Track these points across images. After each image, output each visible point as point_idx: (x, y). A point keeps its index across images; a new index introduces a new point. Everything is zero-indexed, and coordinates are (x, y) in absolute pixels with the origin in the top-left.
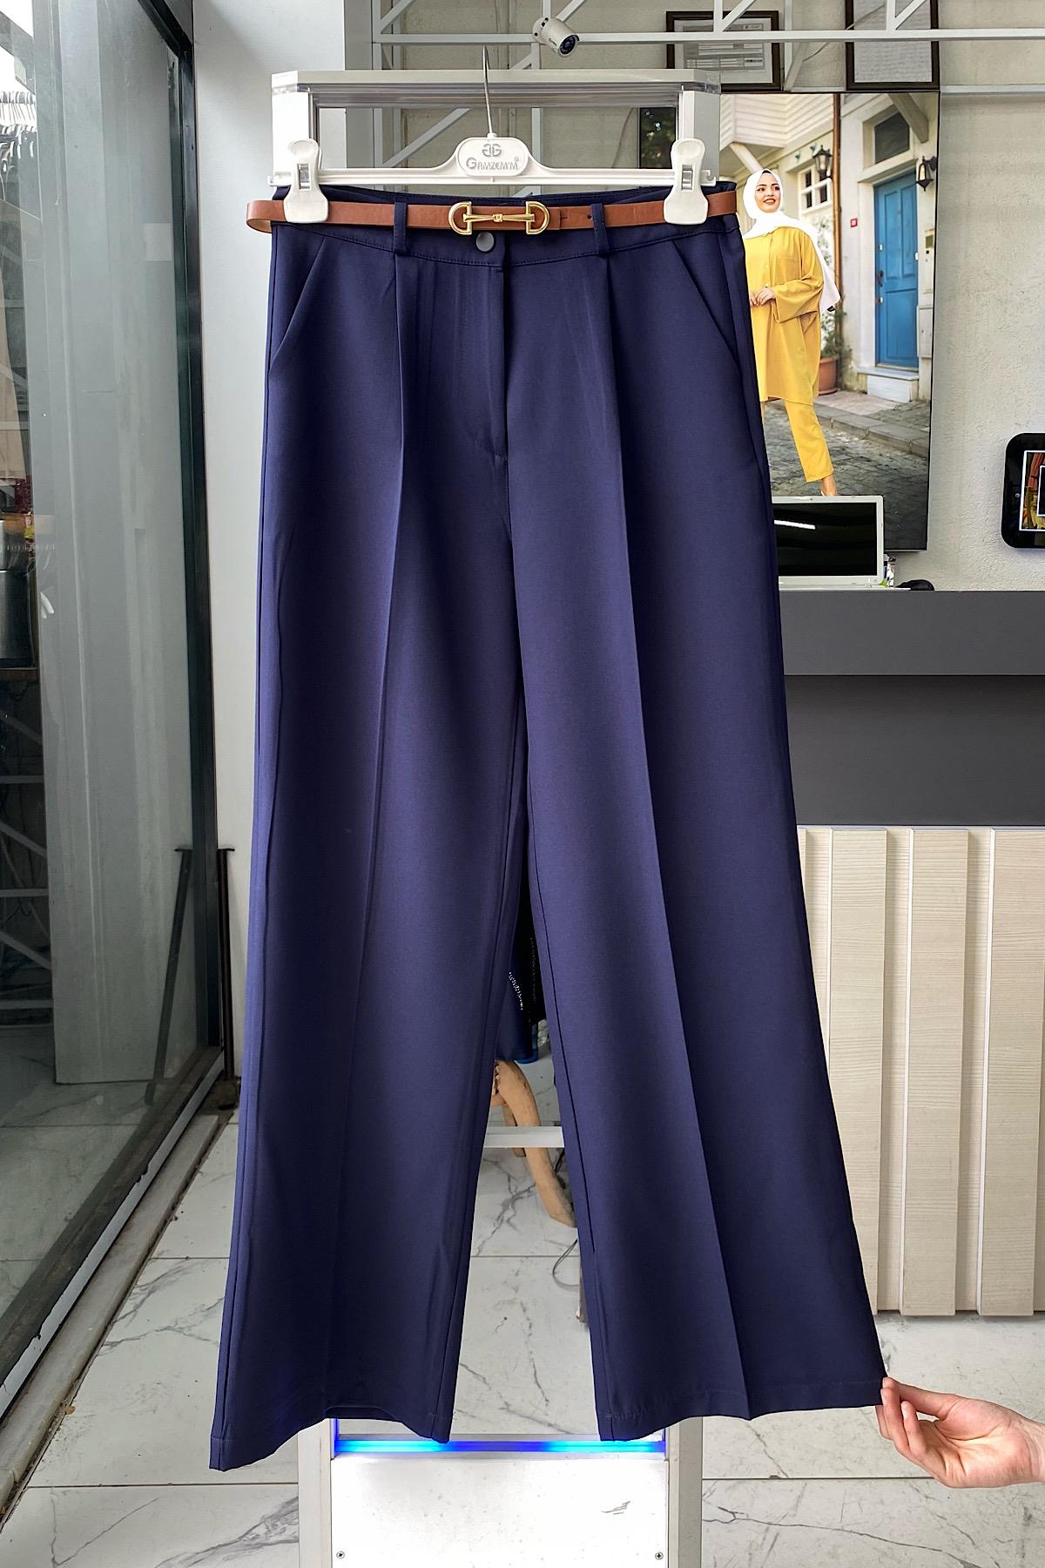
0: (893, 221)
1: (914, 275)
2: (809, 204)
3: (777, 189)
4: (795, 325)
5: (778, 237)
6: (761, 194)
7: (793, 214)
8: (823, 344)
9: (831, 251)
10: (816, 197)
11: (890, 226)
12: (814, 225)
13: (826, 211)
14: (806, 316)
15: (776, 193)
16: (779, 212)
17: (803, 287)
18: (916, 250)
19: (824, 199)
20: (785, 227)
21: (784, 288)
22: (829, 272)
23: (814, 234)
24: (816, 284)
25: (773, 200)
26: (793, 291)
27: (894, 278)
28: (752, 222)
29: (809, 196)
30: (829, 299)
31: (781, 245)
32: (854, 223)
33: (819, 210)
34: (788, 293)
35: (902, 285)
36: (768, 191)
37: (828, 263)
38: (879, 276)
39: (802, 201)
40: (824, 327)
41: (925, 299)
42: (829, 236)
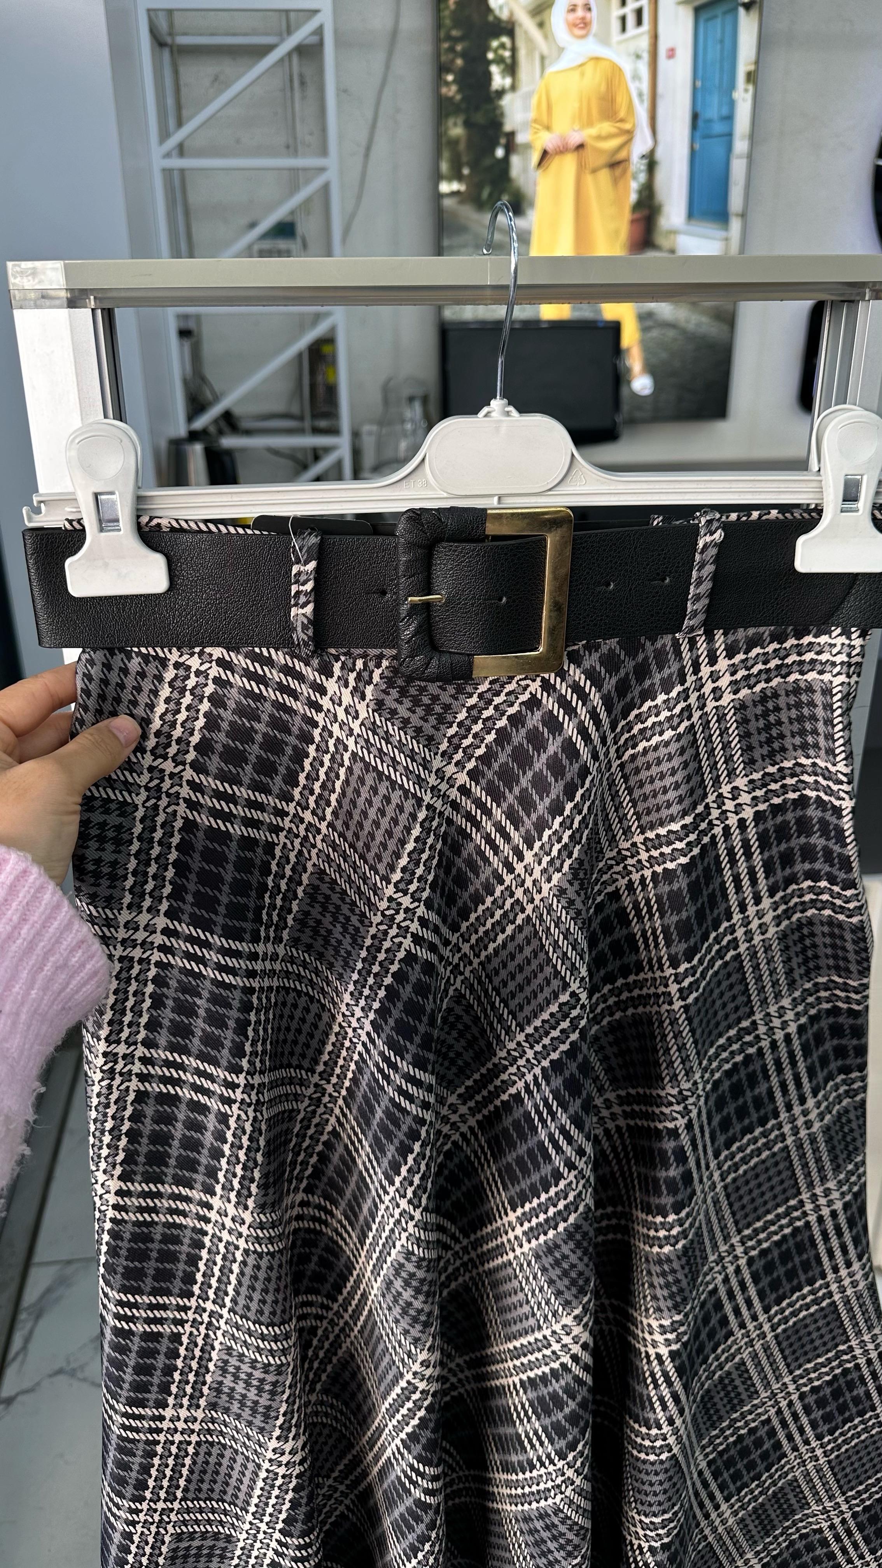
0: (713, 53)
1: (729, 118)
2: (624, 29)
3: (590, 9)
4: (604, 175)
5: (589, 69)
6: (571, 16)
7: (605, 40)
8: (633, 197)
9: (645, 86)
10: (631, 20)
11: (710, 56)
12: (629, 55)
13: (639, 38)
14: (616, 165)
15: (588, 15)
16: (591, 38)
17: (613, 130)
18: (732, 86)
19: (639, 22)
20: (597, 59)
21: (593, 131)
22: (642, 112)
23: (627, 66)
24: (627, 126)
25: (585, 24)
26: (604, 133)
27: (709, 121)
28: (561, 50)
29: (623, 19)
30: (641, 145)
31: (592, 79)
32: (671, 54)
33: (634, 37)
34: (599, 138)
35: (718, 128)
36: (580, 13)
37: (642, 101)
38: (695, 117)
39: (616, 25)
40: (635, 178)
41: (740, 146)
42: (643, 69)
